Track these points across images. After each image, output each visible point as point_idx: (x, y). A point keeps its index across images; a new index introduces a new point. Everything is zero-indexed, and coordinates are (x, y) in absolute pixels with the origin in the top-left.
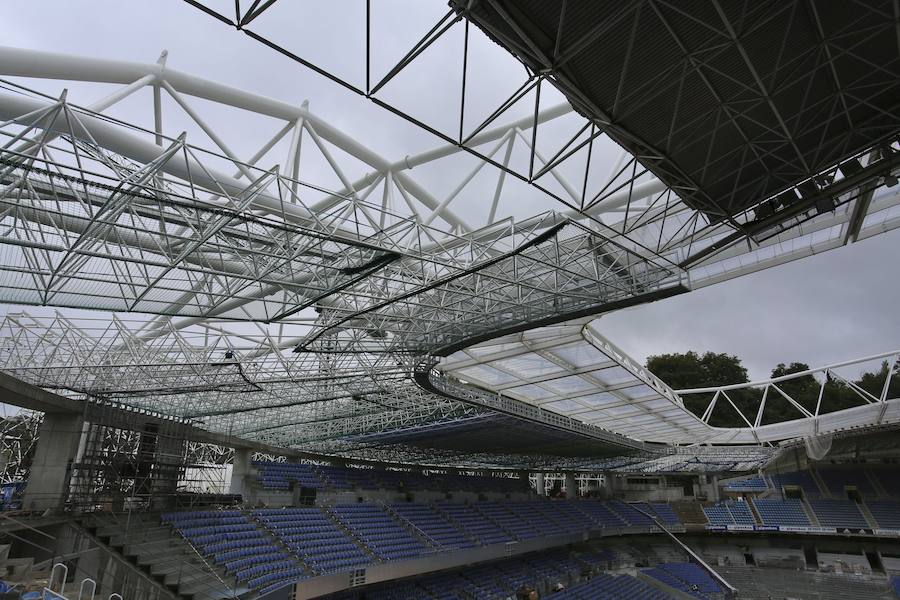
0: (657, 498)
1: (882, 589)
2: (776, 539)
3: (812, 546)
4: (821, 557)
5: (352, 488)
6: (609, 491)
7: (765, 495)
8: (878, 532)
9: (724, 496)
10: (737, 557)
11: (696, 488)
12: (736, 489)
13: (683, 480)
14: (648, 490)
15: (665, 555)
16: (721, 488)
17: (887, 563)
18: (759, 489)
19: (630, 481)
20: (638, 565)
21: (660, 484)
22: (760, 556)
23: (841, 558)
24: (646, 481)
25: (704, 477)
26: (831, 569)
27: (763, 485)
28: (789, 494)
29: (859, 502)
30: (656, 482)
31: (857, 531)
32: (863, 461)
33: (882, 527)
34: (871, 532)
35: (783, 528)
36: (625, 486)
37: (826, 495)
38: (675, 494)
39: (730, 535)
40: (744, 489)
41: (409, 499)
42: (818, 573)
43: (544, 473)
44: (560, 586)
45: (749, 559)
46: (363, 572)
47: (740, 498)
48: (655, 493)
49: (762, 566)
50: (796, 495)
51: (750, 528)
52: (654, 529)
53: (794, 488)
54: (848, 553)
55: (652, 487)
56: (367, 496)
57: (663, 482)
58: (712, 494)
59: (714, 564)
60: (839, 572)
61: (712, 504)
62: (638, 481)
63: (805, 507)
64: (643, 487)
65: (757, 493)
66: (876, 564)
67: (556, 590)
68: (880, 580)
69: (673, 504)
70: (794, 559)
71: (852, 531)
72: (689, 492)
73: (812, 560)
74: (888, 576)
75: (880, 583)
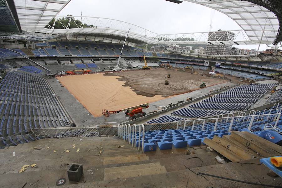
0: (15, 47)
1: (74, 67)
2: (52, 58)
3: (59, 59)
4: (61, 62)
7: (47, 47)
8: (73, 56)
9: (37, 48)
10: (42, 63)
12: (39, 46)
13: (24, 42)
14: (11, 44)
16: (35, 45)
17: (74, 62)
19: (4, 41)
20: (14, 68)
21: (16, 43)
22: (48, 62)
23: (65, 61)
24: (10, 42)
25: (29, 42)
26: (64, 64)
27: (46, 45)
29: (68, 49)
30: (14, 42)
33: (73, 54)
34: (71, 56)
35: (54, 56)
36: (2, 43)
37: (61, 48)
38: (21, 46)
39: (41, 58)
40: (42, 46)
42: (62, 65)
45: (46, 64)
47: (41, 48)
48: (14, 46)
49: (49, 65)
50: (54, 48)
51: (46, 56)
53: (54, 46)
55: (13, 44)
57: (17, 42)
58: (33, 47)
60: (66, 64)
61: (34, 50)
62: (7, 42)
63: (58, 50)
64: (9, 43)
65: (45, 47)
66: (72, 62)
68: (73, 65)
69: (21, 49)
70: (55, 62)
71: (68, 56)
72: (25, 46)
73: (59, 62)
74: (74, 64)
75: (73, 66)
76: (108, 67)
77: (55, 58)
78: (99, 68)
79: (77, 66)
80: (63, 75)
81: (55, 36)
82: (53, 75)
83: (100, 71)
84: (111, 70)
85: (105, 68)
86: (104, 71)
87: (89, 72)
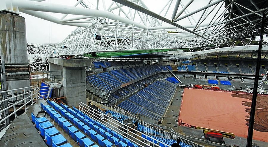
2: (190, 73)
3: (196, 74)
4: (197, 76)
5: (111, 66)
6: (159, 63)
8: (208, 72)
9: (181, 65)
10: (182, 76)
11: (176, 63)
12: (184, 63)
13: (174, 61)
14: (167, 63)
15: (169, 76)
16: (181, 63)
17: (208, 77)
18: (188, 63)
19: (163, 61)
20: (163, 78)
22: (186, 76)
23: (201, 76)
24: (166, 61)
25: (178, 61)
26: (198, 78)
28: (194, 64)
29: (206, 66)
30: (168, 61)
31: (205, 72)
32: (209, 58)
35: (192, 71)
36: (162, 62)
37: (201, 65)
38: (172, 64)
39: (181, 72)
40: (185, 63)
41: (122, 68)
43: (145, 59)
44: (151, 83)
45: (184, 76)
46: (121, 86)
47: (184, 65)
48: (168, 64)
49: (186, 78)
51: (186, 71)
52: (168, 71)
54: (202, 75)
55: (168, 62)
56: (114, 67)
57: (170, 61)
58: (179, 64)
59: (178, 77)
60: (200, 79)
61: (179, 66)
63: (196, 67)
65: (188, 64)
66: (206, 77)
67: (150, 84)
69: (171, 66)
70: (192, 76)
71: (204, 72)
72: (174, 63)
73: (195, 76)
74: (208, 80)
75: (206, 81)
76: (248, 86)
77: (193, 73)
78: (233, 86)
79: (210, 82)
80: (191, 88)
81: (194, 57)
82: (183, 87)
83: (233, 89)
84: (247, 91)
85: (241, 88)
86: (239, 90)
87: (217, 89)
